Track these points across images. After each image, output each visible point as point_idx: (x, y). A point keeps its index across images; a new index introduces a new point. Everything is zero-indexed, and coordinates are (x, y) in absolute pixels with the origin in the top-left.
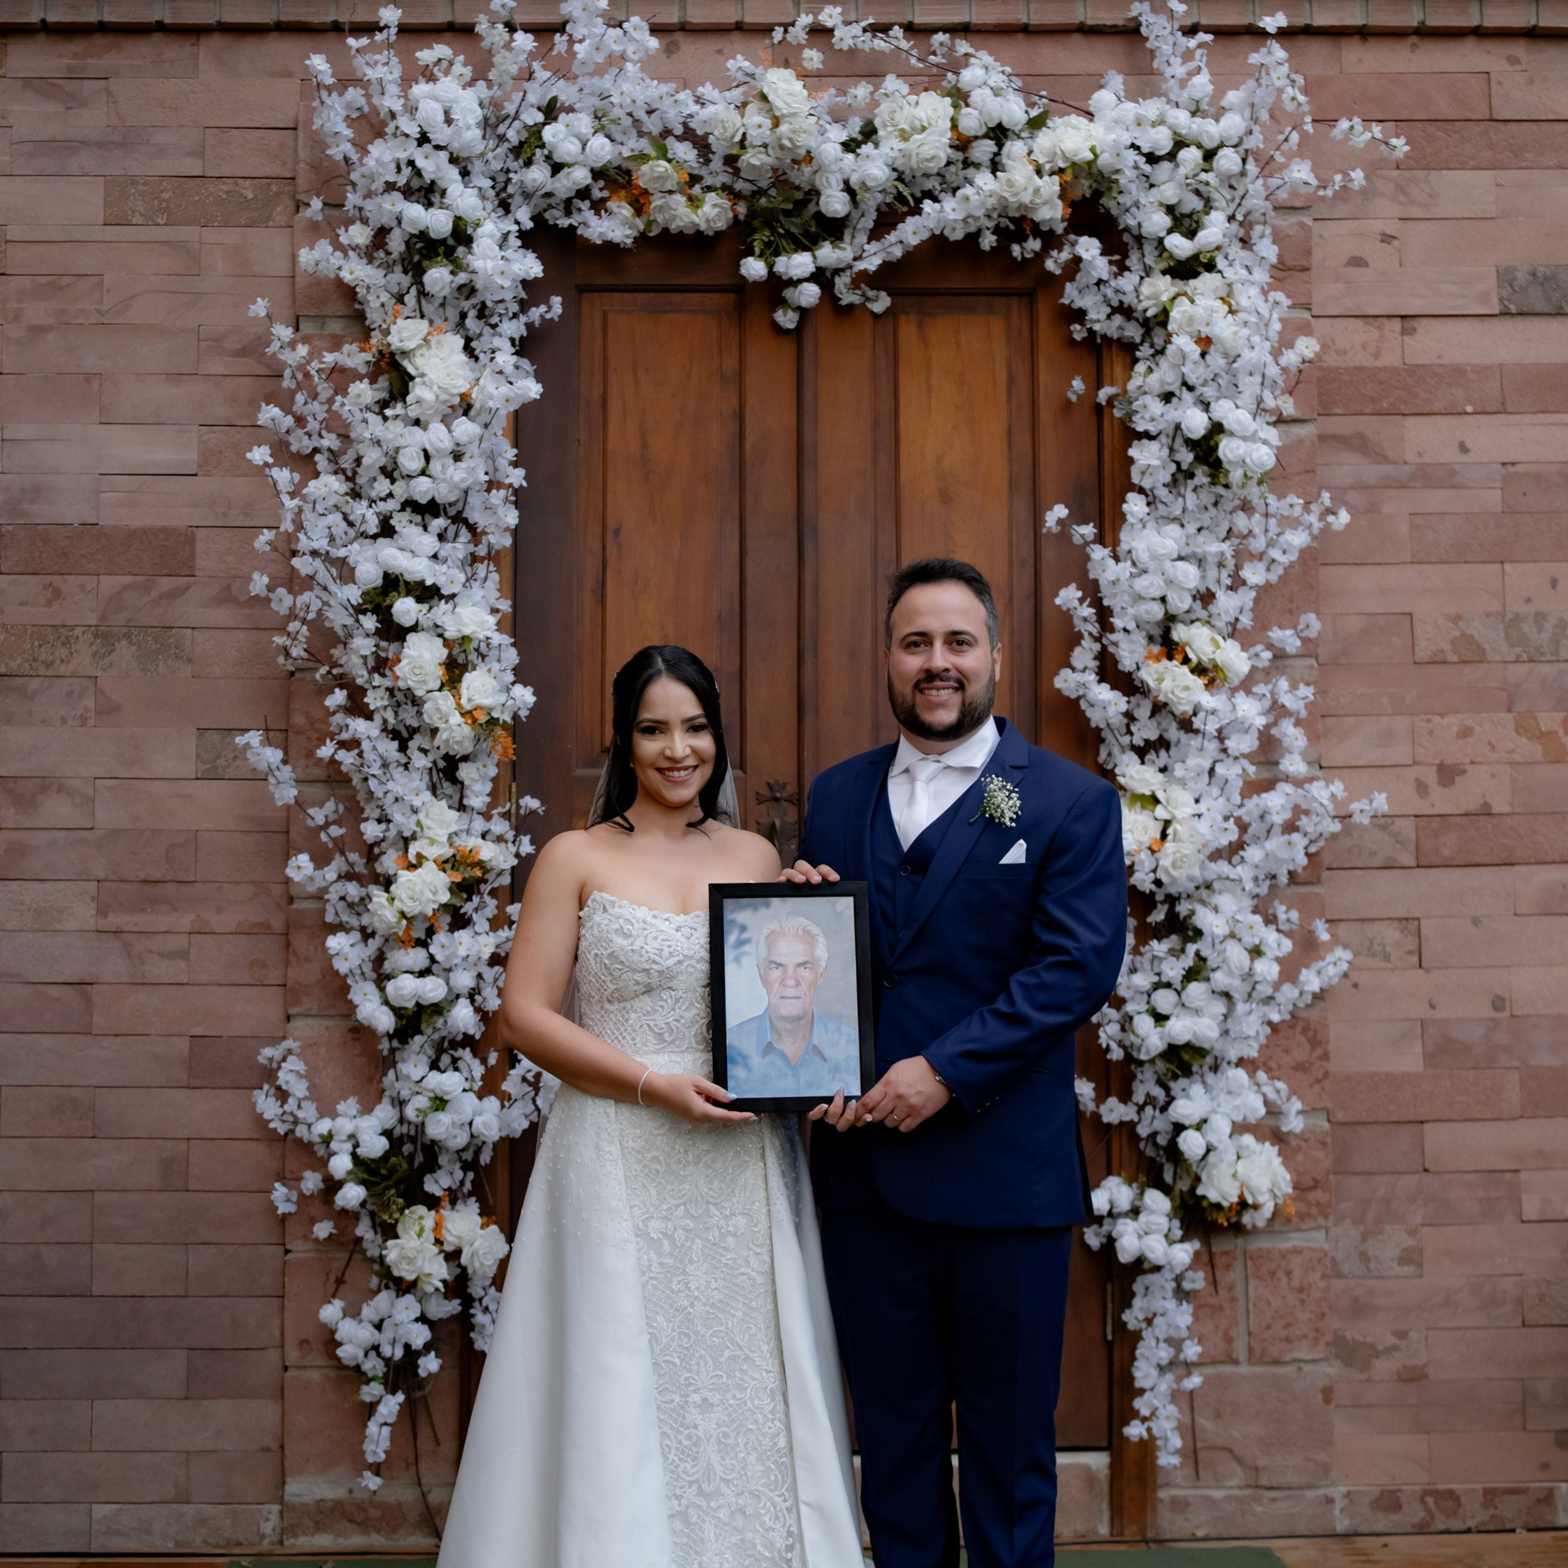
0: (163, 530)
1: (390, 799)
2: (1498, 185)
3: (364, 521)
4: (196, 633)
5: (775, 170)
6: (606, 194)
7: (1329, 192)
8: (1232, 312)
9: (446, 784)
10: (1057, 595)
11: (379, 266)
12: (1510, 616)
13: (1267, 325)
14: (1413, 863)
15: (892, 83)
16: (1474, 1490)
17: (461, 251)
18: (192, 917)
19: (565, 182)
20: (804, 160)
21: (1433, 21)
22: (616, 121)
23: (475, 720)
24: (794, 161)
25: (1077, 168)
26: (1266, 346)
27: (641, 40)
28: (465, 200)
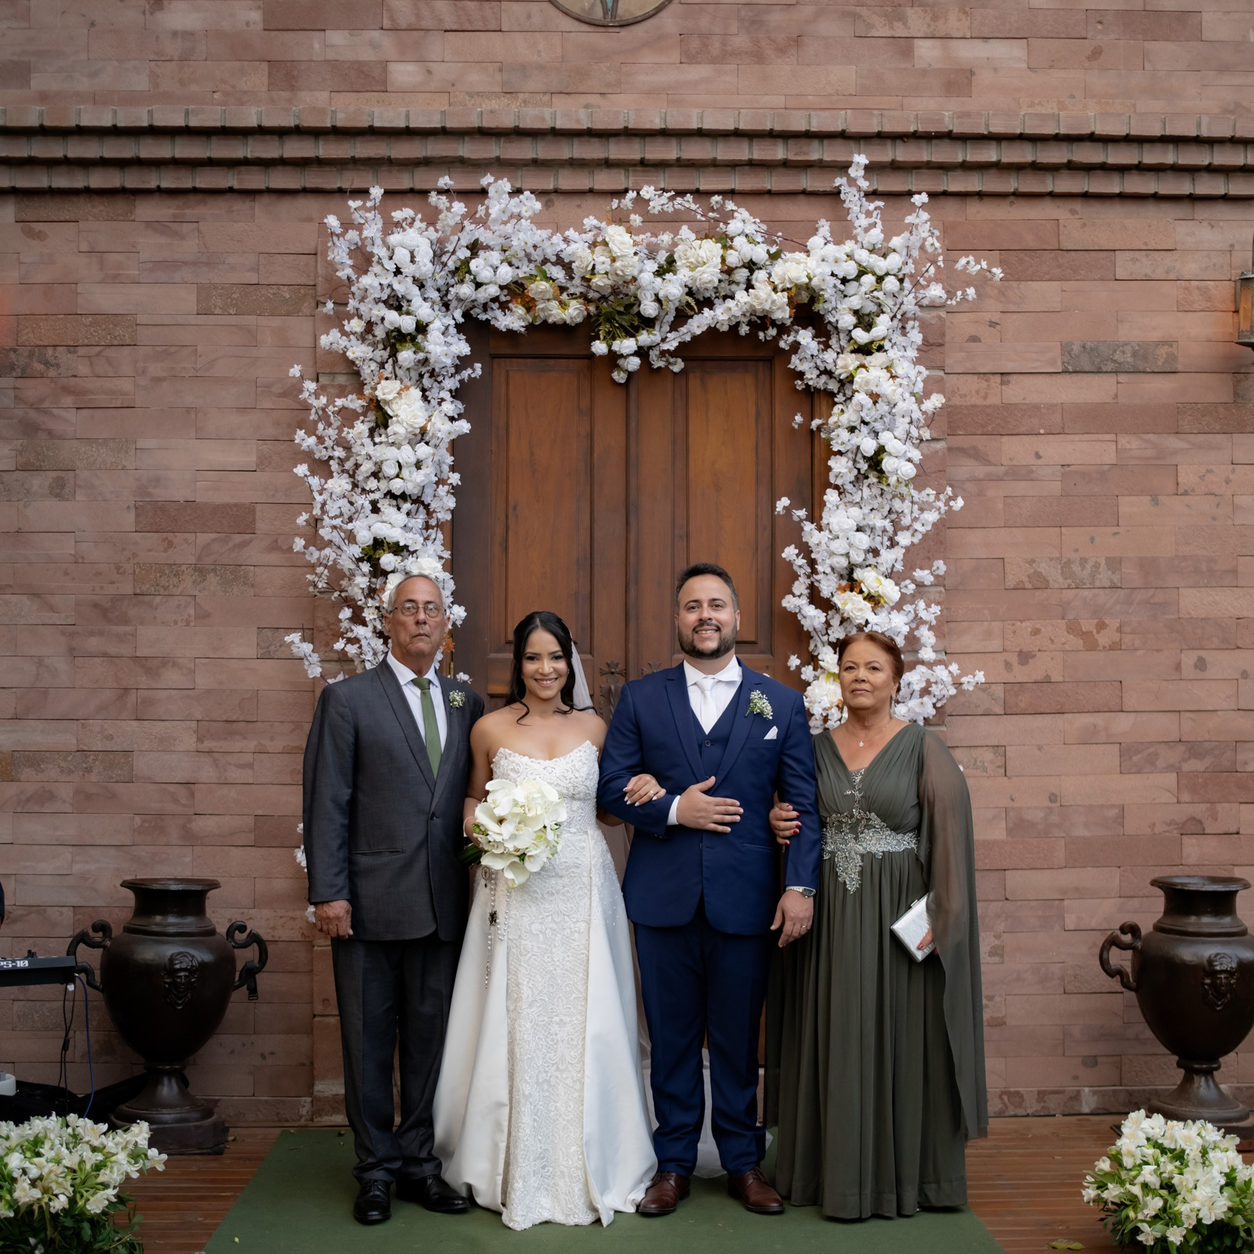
0: (236, 505)
2: (1063, 291)
3: (362, 507)
4: (256, 569)
5: (612, 287)
6: (508, 298)
7: (954, 302)
8: (893, 377)
10: (783, 552)
11: (369, 345)
12: (1064, 560)
13: (914, 384)
14: (1003, 712)
15: (685, 232)
16: (1032, 1091)
17: (420, 338)
18: (255, 743)
19: (483, 294)
20: (631, 281)
21: (1024, 188)
22: (515, 255)
24: (625, 282)
25: (798, 287)
26: (913, 399)
27: (530, 204)
28: (423, 310)
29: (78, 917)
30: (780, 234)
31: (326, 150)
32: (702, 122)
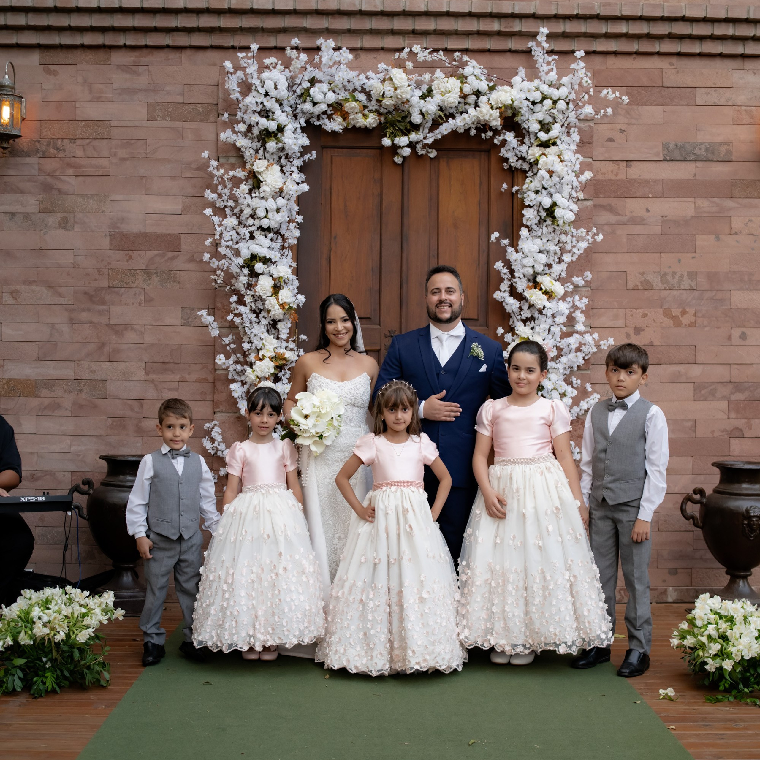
0: (169, 234)
1: (253, 335)
2: (664, 111)
3: (244, 235)
4: (181, 272)
5: (395, 106)
6: (332, 112)
7: (599, 117)
8: (562, 161)
9: (273, 330)
10: (495, 265)
11: (249, 139)
12: (662, 273)
13: (574, 166)
15: (439, 73)
17: (279, 135)
18: (180, 376)
19: (318, 109)
20: (406, 102)
21: (642, 49)
22: (337, 86)
23: (284, 308)
24: (402, 103)
25: (506, 107)
26: (574, 174)
27: (346, 55)
28: (281, 117)
29: (74, 478)
30: (495, 75)
31: (224, 22)
32: (449, 7)
